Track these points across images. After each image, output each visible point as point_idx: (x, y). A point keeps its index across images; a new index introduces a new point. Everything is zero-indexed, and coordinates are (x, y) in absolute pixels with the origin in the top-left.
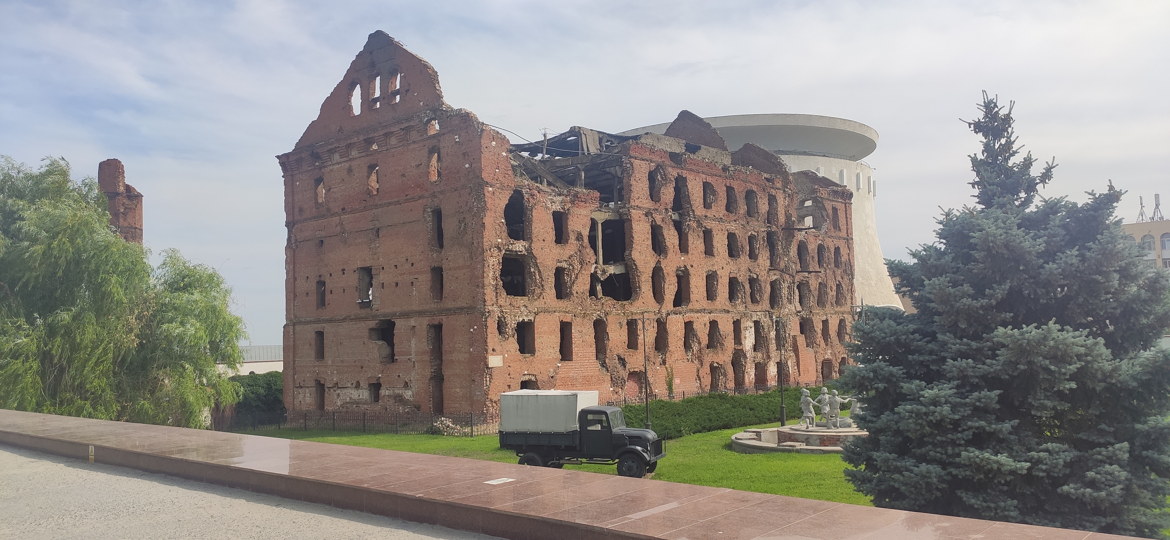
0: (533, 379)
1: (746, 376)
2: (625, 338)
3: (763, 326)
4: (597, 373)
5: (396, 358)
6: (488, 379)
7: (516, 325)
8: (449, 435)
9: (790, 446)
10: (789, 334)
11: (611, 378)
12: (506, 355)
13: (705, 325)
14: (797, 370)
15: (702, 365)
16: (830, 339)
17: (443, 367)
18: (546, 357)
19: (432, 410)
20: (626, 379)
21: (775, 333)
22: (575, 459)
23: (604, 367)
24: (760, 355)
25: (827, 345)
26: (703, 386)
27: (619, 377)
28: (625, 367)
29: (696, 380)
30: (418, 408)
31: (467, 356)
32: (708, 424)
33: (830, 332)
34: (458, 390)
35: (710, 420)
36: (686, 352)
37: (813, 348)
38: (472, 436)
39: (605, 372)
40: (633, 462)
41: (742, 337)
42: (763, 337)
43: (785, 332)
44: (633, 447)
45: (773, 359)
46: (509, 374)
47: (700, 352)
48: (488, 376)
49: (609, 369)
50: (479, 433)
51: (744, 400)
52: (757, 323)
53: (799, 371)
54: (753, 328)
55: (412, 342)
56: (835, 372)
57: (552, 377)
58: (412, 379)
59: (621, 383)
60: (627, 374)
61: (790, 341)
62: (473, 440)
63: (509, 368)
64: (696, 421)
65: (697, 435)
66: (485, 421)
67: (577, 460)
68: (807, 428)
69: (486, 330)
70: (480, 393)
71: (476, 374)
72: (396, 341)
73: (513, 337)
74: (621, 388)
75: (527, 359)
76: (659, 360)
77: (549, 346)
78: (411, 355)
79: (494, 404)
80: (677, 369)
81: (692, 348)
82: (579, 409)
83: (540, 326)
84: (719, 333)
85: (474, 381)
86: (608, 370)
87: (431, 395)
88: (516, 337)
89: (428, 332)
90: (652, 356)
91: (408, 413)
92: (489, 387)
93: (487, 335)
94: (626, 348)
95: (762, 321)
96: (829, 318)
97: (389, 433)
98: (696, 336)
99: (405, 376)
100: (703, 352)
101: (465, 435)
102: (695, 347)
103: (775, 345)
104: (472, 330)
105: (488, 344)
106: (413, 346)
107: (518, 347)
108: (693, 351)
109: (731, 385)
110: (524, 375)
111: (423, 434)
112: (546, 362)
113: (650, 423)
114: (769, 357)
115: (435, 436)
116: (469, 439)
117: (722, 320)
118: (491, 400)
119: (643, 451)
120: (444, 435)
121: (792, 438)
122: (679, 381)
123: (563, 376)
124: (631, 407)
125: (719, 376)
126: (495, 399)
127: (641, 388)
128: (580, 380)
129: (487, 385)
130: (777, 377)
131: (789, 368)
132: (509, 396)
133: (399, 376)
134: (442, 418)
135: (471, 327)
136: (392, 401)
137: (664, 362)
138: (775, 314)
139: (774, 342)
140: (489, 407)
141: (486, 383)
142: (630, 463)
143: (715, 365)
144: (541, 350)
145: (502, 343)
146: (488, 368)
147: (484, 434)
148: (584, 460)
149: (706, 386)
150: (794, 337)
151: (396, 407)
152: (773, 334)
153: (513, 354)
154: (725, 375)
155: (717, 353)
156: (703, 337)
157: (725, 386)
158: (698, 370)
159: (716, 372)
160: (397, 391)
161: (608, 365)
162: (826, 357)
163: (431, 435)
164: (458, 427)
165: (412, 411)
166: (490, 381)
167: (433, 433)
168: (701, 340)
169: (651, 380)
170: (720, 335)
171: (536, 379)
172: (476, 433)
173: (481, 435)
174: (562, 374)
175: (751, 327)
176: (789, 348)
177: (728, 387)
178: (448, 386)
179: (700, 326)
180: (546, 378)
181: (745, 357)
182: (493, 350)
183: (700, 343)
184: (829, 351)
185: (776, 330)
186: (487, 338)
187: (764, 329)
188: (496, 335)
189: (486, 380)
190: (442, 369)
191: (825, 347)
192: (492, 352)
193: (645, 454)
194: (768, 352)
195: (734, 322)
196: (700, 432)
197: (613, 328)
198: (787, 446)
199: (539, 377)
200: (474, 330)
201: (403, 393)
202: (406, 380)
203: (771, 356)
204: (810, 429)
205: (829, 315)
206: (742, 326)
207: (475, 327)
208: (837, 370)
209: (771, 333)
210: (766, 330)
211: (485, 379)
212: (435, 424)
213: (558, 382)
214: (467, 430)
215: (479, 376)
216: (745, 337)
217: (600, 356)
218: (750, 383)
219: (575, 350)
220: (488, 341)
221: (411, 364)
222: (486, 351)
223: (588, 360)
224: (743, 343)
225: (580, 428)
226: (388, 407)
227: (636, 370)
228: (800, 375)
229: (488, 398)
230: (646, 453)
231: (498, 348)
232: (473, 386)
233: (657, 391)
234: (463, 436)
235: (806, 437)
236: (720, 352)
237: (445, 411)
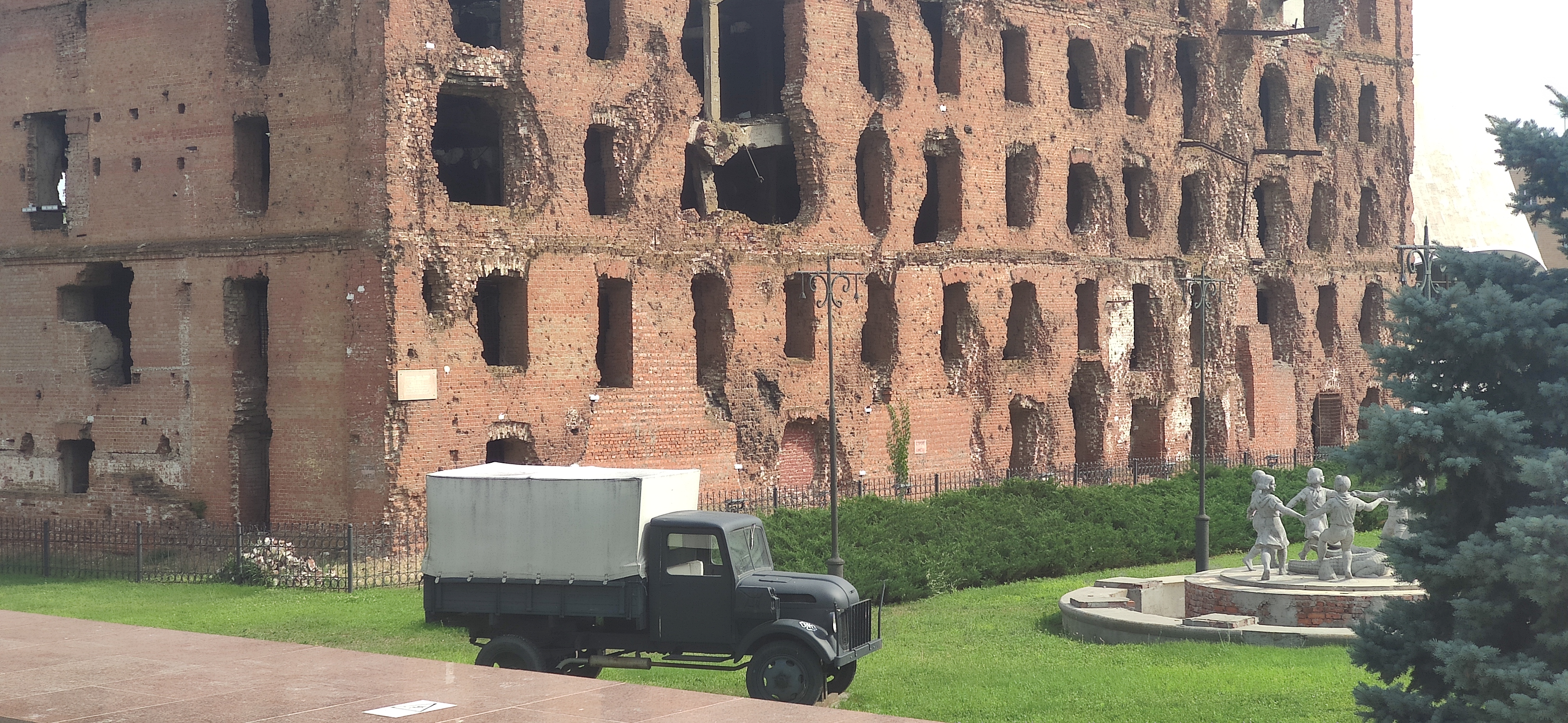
0: (522, 434)
1: (1109, 436)
2: (778, 325)
3: (1157, 299)
4: (700, 422)
5: (135, 369)
6: (396, 433)
7: (474, 286)
8: (285, 585)
9: (1219, 624)
10: (1228, 323)
11: (739, 437)
12: (447, 369)
13: (1000, 293)
14: (1245, 422)
15: (988, 403)
16: (1339, 336)
17: (271, 399)
18: (559, 376)
19: (237, 515)
20: (779, 439)
21: (1189, 318)
22: (633, 654)
23: (718, 404)
24: (1145, 378)
25: (1329, 354)
26: (991, 461)
27: (760, 434)
28: (777, 406)
29: (971, 444)
30: (199, 509)
31: (337, 368)
32: (998, 564)
33: (1340, 320)
34: (311, 462)
35: (1005, 553)
36: (947, 367)
37: (1290, 361)
38: (349, 589)
39: (721, 421)
40: (791, 663)
41: (1101, 328)
42: (1158, 330)
43: (1217, 316)
44: (791, 622)
45: (1182, 390)
46: (455, 422)
47: (985, 367)
48: (395, 426)
49: (734, 412)
50: (370, 580)
51: (1099, 499)
52: (1141, 293)
53: (1251, 424)
54: (1131, 304)
55: (182, 327)
56: (1349, 427)
57: (575, 431)
58: (181, 429)
59: (766, 450)
60: (783, 425)
61: (1229, 341)
62: (352, 600)
63: (454, 404)
64: (965, 555)
65: (970, 593)
66: (386, 549)
67: (638, 655)
68: (1266, 576)
69: (392, 298)
70: (372, 472)
71: (362, 418)
72: (136, 321)
73: (467, 317)
74: (766, 464)
75: (505, 380)
76: (870, 388)
77: (566, 345)
78: (177, 362)
79: (413, 504)
80: (921, 413)
81: (962, 357)
82: (645, 517)
83: (544, 290)
84: (1039, 316)
85: (357, 437)
86: (729, 414)
87: (234, 476)
88: (474, 318)
89: (227, 299)
90: (852, 377)
91: (170, 523)
92: (398, 456)
93: (394, 311)
94: (782, 353)
95: (1155, 287)
96: (1338, 280)
97: (117, 578)
98: (974, 322)
99: (161, 422)
100: (993, 369)
101: (331, 585)
102: (972, 355)
103: (1188, 352)
104: (350, 297)
105: (398, 337)
106: (184, 337)
107: (478, 344)
108: (965, 364)
109: (1067, 458)
110: (497, 423)
111: (209, 581)
112: (558, 389)
113: (840, 560)
114: (1171, 385)
115: (245, 588)
116: (342, 596)
117: (1047, 280)
118: (404, 493)
119: (819, 634)
120: (270, 585)
121: (1224, 602)
122: (924, 446)
123: (605, 427)
124: (790, 515)
125: (1035, 435)
126: (415, 487)
127: (819, 465)
128: (653, 441)
129: (392, 451)
130: (1190, 438)
131: (1224, 415)
132: (452, 481)
133: (144, 421)
134: (267, 540)
135: (349, 287)
136: (124, 491)
137: (885, 395)
138: (1193, 267)
139: (1186, 343)
140: (397, 510)
141: (391, 444)
142: (782, 665)
143: (1025, 403)
144: (543, 355)
145: (435, 335)
146: (395, 402)
147: (384, 584)
148: (657, 657)
149: (998, 461)
150: (1242, 332)
151: (137, 507)
152: (1184, 322)
153: (467, 364)
154: (1051, 432)
155: (1030, 373)
156: (993, 327)
157: (1049, 463)
158: (979, 418)
159: (1027, 423)
160: (138, 464)
161: (731, 400)
162: (1327, 386)
163: (235, 587)
164: (312, 564)
165: (181, 518)
166: (402, 440)
167: (240, 581)
168: (988, 334)
169: (848, 442)
170: (1041, 321)
171: (530, 436)
172: (361, 582)
173: (374, 585)
174: (602, 422)
175: (1125, 303)
176: (1227, 362)
177: (1057, 465)
178: (283, 451)
179: (987, 296)
180: (557, 434)
181: (1107, 383)
182: (411, 353)
183: (984, 344)
184: (1336, 372)
185: (1193, 310)
186: (393, 320)
187: (1159, 307)
188: (420, 312)
189: (391, 437)
190: (265, 404)
191: (1323, 359)
192: (406, 359)
193: (824, 644)
194: (1169, 371)
195: (1079, 289)
196: (977, 584)
197: (746, 297)
198: (1210, 624)
199: (539, 431)
200: (358, 296)
201: (157, 470)
202: (166, 432)
203: (1176, 381)
204: (1274, 579)
205: (1339, 273)
206: (1102, 299)
207: (361, 289)
208: (1355, 423)
209: (1180, 320)
210: (1165, 311)
211: (386, 433)
212: (246, 555)
213: (593, 446)
214: (338, 571)
215: (372, 425)
216: (1109, 330)
217: (709, 376)
218: (1118, 454)
219: (639, 357)
220: (398, 326)
221: (179, 388)
222: (392, 355)
223: (676, 386)
224: (1103, 345)
225: (647, 569)
226: (113, 506)
227: (807, 415)
228: (1252, 434)
229: (395, 486)
230: (827, 638)
231: (424, 349)
232: (353, 452)
233: (862, 473)
234: (324, 590)
235: (1260, 601)
236: (1038, 368)
237: (274, 519)
